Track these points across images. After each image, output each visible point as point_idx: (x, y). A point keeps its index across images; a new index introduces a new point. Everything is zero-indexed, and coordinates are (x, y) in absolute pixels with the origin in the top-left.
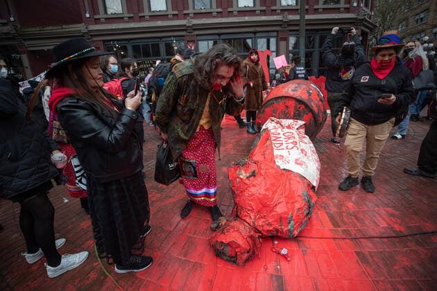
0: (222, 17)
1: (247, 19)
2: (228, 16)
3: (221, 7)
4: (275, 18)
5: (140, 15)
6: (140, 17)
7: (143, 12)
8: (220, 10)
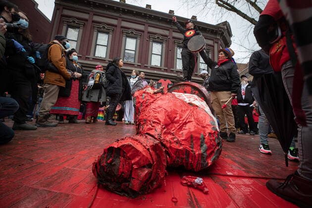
0: (140, 68)
1: (155, 72)
2: (144, 69)
3: (140, 63)
4: (173, 74)
5: (87, 56)
6: (86, 58)
7: (89, 55)
8: (139, 64)
